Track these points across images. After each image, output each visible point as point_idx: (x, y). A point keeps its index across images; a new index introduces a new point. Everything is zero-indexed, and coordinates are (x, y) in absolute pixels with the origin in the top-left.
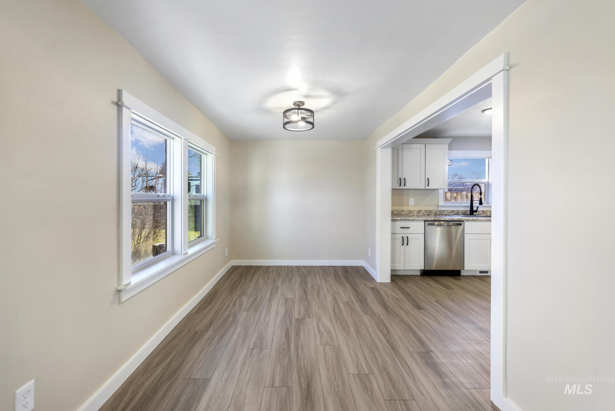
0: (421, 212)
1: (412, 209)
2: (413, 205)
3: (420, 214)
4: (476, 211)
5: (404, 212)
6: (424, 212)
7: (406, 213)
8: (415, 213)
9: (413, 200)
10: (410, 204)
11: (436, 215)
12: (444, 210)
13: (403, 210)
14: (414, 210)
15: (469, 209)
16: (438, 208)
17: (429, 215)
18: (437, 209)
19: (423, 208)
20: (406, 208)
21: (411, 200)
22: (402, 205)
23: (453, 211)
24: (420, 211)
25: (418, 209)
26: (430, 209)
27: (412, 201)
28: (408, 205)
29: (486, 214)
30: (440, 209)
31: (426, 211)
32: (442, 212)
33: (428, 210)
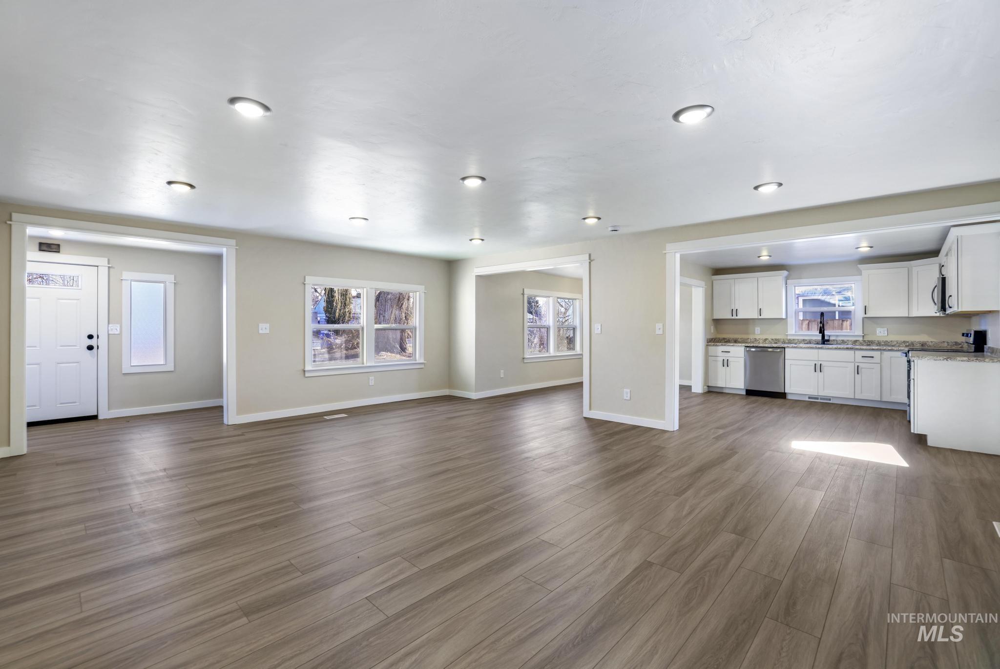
1: (757, 337)
2: (759, 333)
3: (767, 342)
4: (828, 341)
5: (749, 340)
6: (771, 340)
7: (751, 341)
8: (761, 341)
9: (759, 328)
10: (756, 333)
11: (784, 343)
12: (794, 339)
13: (748, 338)
14: (759, 339)
17: (776, 343)
19: (770, 337)
20: (751, 337)
21: (756, 328)
22: (747, 333)
23: (804, 340)
24: (766, 339)
25: (764, 337)
26: (777, 338)
27: (758, 330)
28: (754, 333)
30: (789, 338)
31: (772, 339)
32: (791, 341)
33: (775, 339)
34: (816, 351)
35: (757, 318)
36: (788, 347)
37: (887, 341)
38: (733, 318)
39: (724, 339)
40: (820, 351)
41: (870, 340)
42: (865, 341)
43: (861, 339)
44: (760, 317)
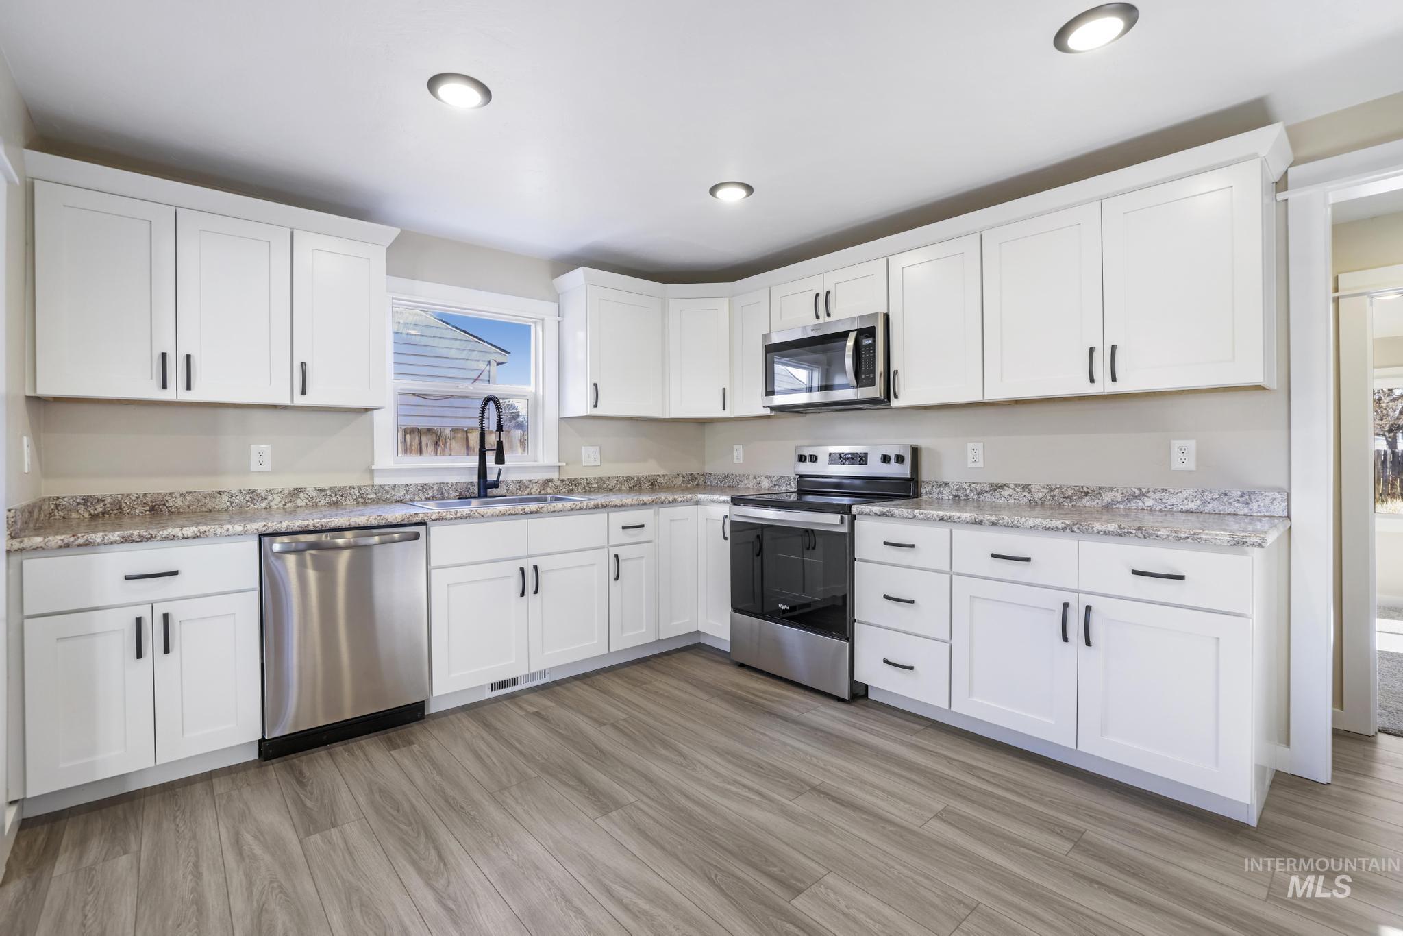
0: (302, 495)
1: (260, 485)
2: (267, 466)
3: (299, 502)
4: (496, 485)
5: (225, 498)
6: (314, 494)
7: (231, 503)
8: (277, 502)
9: (265, 447)
10: (254, 467)
11: (365, 503)
12: (395, 486)
13: (219, 493)
15: (475, 479)
16: (373, 480)
17: (335, 504)
18: (369, 483)
19: (310, 482)
20: (233, 484)
21: (254, 449)
23: (424, 487)
24: (298, 491)
25: (289, 482)
26: (339, 484)
27: (260, 454)
28: (245, 471)
29: (527, 492)
30: (378, 481)
31: (321, 490)
32: (387, 492)
33: (330, 488)
34: (519, 524)
35: (287, 402)
36: (440, 519)
37: (601, 478)
38: (169, 395)
39: (87, 501)
40: (535, 522)
41: (573, 477)
42: (563, 481)
43: (555, 476)
44: (299, 400)
